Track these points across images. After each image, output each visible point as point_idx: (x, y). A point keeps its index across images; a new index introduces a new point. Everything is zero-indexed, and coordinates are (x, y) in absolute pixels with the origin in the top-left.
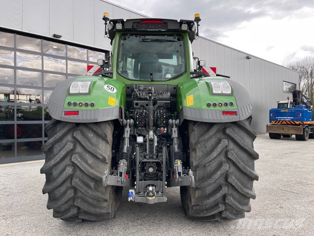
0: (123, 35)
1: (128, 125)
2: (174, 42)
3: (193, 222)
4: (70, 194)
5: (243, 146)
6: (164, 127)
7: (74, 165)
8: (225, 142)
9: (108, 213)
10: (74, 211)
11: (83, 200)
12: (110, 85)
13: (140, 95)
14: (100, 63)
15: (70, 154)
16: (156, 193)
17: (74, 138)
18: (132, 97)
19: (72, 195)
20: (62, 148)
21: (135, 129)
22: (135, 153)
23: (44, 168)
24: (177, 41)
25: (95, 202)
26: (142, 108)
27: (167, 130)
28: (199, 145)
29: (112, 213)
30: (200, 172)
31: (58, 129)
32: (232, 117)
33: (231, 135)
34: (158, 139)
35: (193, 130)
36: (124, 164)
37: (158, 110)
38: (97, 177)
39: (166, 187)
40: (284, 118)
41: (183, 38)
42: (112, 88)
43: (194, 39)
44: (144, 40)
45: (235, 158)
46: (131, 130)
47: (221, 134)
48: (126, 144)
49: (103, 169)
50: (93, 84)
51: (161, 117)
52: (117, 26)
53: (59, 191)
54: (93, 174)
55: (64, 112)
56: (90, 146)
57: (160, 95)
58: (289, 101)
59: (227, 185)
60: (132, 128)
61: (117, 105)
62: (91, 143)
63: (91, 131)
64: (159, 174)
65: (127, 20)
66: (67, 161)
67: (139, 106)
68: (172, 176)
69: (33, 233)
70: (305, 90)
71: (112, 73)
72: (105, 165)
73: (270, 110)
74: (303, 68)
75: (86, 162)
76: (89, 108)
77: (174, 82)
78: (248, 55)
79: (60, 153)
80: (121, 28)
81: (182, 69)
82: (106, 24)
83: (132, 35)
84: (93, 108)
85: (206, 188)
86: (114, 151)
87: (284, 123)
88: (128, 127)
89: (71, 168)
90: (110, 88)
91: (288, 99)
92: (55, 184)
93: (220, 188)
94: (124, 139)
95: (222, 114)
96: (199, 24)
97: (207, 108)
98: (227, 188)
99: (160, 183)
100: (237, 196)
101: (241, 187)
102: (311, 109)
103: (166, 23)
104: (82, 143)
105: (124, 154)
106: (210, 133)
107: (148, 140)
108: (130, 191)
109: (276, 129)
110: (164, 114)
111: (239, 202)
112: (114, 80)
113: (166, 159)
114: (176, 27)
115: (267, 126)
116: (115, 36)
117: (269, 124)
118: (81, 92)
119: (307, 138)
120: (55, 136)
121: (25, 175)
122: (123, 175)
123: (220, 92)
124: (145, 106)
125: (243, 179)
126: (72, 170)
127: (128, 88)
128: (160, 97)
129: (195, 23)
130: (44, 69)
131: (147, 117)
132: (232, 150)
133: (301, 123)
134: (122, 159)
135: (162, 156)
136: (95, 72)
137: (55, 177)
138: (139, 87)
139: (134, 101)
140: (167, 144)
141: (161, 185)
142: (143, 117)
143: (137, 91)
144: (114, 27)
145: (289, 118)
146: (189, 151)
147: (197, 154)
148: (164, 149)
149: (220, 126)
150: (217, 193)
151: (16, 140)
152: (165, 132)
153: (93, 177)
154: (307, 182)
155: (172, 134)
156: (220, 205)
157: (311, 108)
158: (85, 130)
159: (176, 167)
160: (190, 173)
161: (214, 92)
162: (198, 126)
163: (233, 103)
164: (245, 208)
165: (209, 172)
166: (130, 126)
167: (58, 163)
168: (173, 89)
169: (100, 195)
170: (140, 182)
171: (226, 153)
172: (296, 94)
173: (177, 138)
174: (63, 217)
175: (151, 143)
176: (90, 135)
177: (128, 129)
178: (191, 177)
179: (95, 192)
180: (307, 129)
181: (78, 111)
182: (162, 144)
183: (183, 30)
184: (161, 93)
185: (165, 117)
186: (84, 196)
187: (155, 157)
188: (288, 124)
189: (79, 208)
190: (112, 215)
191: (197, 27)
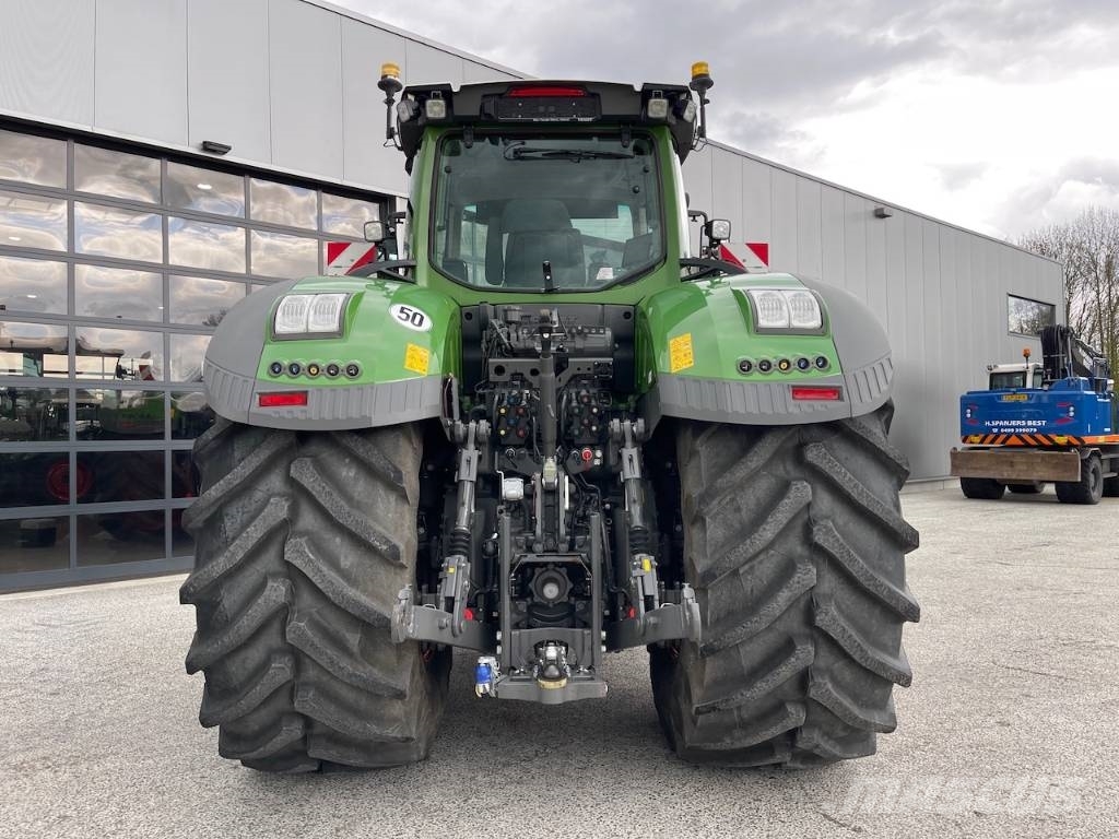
0: (450, 137)
1: (471, 438)
2: (623, 161)
3: (696, 773)
4: (281, 670)
5: (865, 503)
6: (593, 447)
7: (293, 574)
8: (802, 491)
9: (408, 739)
10: (292, 731)
11: (325, 693)
12: (411, 305)
13: (509, 338)
14: (373, 231)
15: (280, 539)
16: (568, 669)
17: (291, 482)
18: (483, 346)
19: (288, 674)
20: (253, 518)
21: (496, 453)
22: (495, 535)
23: (191, 585)
24: (632, 154)
25: (363, 702)
26: (519, 382)
27: (605, 458)
28: (715, 502)
29: (419, 739)
30: (720, 595)
31: (237, 455)
32: (826, 407)
33: (824, 465)
34: (573, 486)
35: (694, 453)
36: (461, 572)
37: (571, 391)
38: (370, 612)
39: (604, 648)
40: (1013, 423)
41: (652, 145)
42: (415, 315)
43: (692, 148)
44: (523, 154)
45: (836, 545)
46: (480, 458)
47: (790, 467)
48: (467, 502)
49: (389, 587)
50: (355, 301)
51: (581, 411)
52: (428, 109)
53: (244, 662)
54: (357, 604)
55: (258, 396)
56: (347, 508)
57: (577, 339)
58: (1030, 365)
59: (812, 637)
60: (486, 449)
61: (432, 372)
62: (349, 499)
63: (347, 460)
64: (580, 606)
65: (463, 88)
66: (269, 561)
67: (506, 377)
68: (621, 615)
69: (152, 811)
70: (1089, 326)
71: (413, 267)
72: (396, 574)
73: (962, 399)
74: (1080, 248)
75: (334, 564)
76: (343, 380)
77: (627, 296)
78: (880, 206)
79: (244, 535)
80: (443, 115)
81: (651, 251)
82: (389, 102)
83: (479, 137)
84: (356, 382)
85: (741, 650)
86: (422, 531)
87: (1014, 441)
88: (471, 446)
89: (283, 582)
90: (411, 314)
91: (1027, 356)
92: (229, 639)
93: (787, 647)
94: (457, 487)
95: (789, 395)
96: (706, 97)
97: (740, 377)
98: (811, 649)
99: (583, 634)
100: (847, 675)
101: (859, 645)
102: (1110, 392)
103: (594, 95)
104: (320, 500)
105: (457, 537)
106: (751, 461)
107: (538, 490)
108: (483, 661)
109: (985, 465)
110: (593, 403)
111: (855, 698)
112: (422, 289)
113: (603, 553)
114: (628, 108)
115: (954, 455)
116: (423, 143)
117: (960, 446)
118: (314, 328)
119: (1095, 494)
120: (229, 476)
121: (109, 625)
122: (457, 606)
123: (781, 324)
124: (527, 375)
125: (866, 616)
126: (287, 590)
127: (469, 316)
128: (579, 344)
129: (694, 94)
130: (170, 263)
131: (535, 414)
132: (828, 518)
133: (1075, 442)
134: (452, 554)
135: (588, 543)
136: (354, 263)
137: (229, 616)
138: (505, 311)
139: (490, 360)
140: (604, 504)
141: (588, 643)
142: (521, 411)
143: (501, 326)
144: (419, 111)
145: (1030, 423)
146: (678, 528)
147: (708, 533)
148: (596, 518)
149: (783, 438)
150: (777, 666)
151: (74, 509)
152: (597, 462)
153: (357, 612)
154: (1094, 642)
155: (622, 470)
156: (790, 708)
157: (1110, 388)
158: (327, 455)
159: (635, 578)
160: (686, 596)
161: (763, 323)
162: (709, 438)
163: (829, 361)
164: (877, 718)
165: (749, 593)
166: (478, 444)
167: (239, 568)
168: (623, 319)
169: (380, 675)
170: (516, 633)
171: (806, 526)
172: (1054, 339)
173: (638, 482)
174: (255, 753)
175: (550, 500)
176: (344, 474)
177: (470, 454)
178: (689, 607)
179: (364, 668)
180: (1095, 462)
181: (306, 392)
182: (588, 503)
183: (651, 119)
184: (580, 333)
185: (595, 410)
186: (325, 678)
187: (564, 547)
188: (1028, 446)
189: (308, 722)
190: (417, 747)
191: (699, 107)
